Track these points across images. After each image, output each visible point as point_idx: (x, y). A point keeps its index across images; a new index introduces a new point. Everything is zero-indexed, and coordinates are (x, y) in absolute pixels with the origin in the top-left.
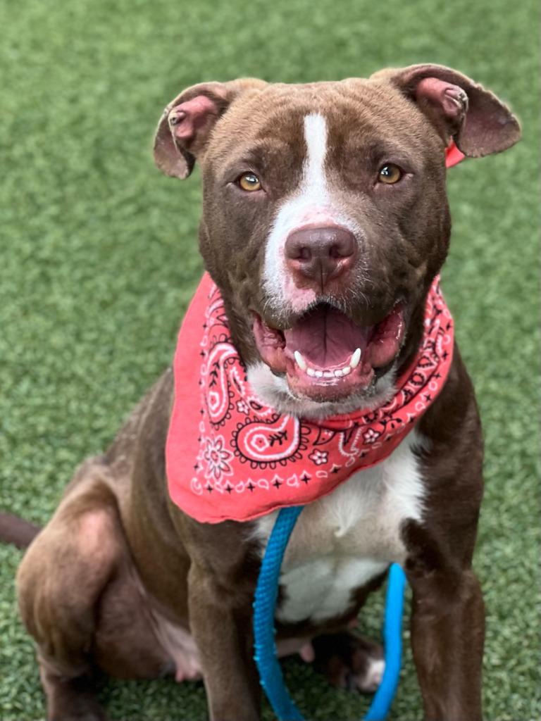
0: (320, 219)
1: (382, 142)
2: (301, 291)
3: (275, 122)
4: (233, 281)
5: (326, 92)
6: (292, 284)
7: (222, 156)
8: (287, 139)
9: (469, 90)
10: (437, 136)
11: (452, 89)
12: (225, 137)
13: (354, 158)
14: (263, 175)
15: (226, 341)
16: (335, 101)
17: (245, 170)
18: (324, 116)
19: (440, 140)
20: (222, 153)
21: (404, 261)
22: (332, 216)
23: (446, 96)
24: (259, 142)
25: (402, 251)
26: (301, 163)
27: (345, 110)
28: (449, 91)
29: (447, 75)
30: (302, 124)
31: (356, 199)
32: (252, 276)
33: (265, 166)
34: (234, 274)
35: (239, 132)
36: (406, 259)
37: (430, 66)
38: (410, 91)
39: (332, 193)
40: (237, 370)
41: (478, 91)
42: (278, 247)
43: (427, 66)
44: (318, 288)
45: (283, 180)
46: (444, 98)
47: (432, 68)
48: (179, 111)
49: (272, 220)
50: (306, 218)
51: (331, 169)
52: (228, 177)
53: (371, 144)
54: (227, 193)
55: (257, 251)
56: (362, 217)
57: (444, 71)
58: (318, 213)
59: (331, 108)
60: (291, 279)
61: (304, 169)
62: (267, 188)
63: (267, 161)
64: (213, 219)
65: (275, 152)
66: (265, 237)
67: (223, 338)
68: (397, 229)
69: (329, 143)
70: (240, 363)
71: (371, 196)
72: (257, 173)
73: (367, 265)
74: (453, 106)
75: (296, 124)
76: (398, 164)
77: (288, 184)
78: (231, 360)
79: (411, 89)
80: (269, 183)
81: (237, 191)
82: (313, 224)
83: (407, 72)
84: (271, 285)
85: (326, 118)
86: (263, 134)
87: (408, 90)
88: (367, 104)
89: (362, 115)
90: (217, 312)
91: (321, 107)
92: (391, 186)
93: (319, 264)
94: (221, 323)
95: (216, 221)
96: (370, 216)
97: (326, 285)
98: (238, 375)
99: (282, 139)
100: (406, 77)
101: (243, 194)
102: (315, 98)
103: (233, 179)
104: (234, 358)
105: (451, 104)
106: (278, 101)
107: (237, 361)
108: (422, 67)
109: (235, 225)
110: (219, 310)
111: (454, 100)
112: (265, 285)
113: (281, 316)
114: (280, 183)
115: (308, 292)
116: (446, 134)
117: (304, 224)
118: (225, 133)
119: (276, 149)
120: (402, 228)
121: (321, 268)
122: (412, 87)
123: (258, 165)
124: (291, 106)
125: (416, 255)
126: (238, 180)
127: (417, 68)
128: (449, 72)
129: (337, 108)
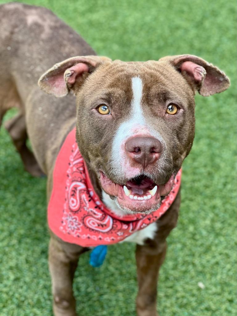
0: (144, 132)
1: (169, 92)
2: (132, 168)
3: (118, 80)
4: (91, 156)
5: (141, 67)
6: (128, 164)
7: (90, 94)
8: (124, 89)
9: (206, 67)
10: (191, 90)
11: (199, 68)
12: (93, 85)
13: (156, 99)
14: (111, 107)
15: (81, 181)
16: (146, 71)
17: (102, 103)
18: (141, 78)
19: (192, 92)
20: (90, 93)
21: (178, 152)
22: (149, 131)
23: (196, 70)
24: (110, 90)
25: (178, 148)
26: (130, 101)
27: (152, 76)
28: (198, 69)
29: (196, 60)
30: (131, 81)
31: (158, 121)
32: (102, 156)
33: (113, 102)
34: (92, 153)
35: (100, 83)
36: (179, 151)
37: (188, 56)
38: (178, 68)
39: (146, 118)
40: (86, 196)
41: (210, 67)
42: (121, 144)
43: (187, 56)
44: (142, 168)
45: (121, 110)
46: (195, 71)
47: (188, 57)
48: (71, 71)
49: (115, 130)
50: (136, 131)
51: (145, 105)
52: (93, 105)
53: (163, 92)
54: (91, 114)
55: (106, 145)
56: (161, 131)
57: (194, 58)
58: (143, 129)
59: (144, 74)
60: (128, 162)
61: (132, 105)
62: (113, 113)
63: (114, 100)
64: (82, 125)
65: (118, 96)
66: (111, 139)
67: (79, 179)
68: (176, 137)
69: (144, 91)
70: (87, 193)
71: (164, 120)
72: (108, 105)
73: (166, 156)
74: (200, 75)
75: (128, 81)
76: (177, 104)
77: (124, 112)
78: (83, 191)
79: (179, 66)
80: (114, 111)
81: (97, 114)
82: (141, 135)
83: (177, 58)
84: (116, 163)
85: (142, 79)
86: (112, 85)
87: (177, 68)
88: (162, 74)
89: (160, 78)
90: (77, 165)
91: (139, 74)
92: (173, 115)
93: (144, 156)
94: (79, 171)
95: (84, 126)
96: (165, 130)
97: (146, 167)
98: (86, 198)
99: (122, 89)
100: (176, 61)
101: (100, 116)
102: (136, 69)
103: (95, 108)
104: (84, 190)
105: (199, 74)
106: (120, 69)
107: (85, 192)
108: (184, 56)
109: (95, 130)
110: (79, 164)
111: (201, 73)
112: (112, 162)
113: (119, 178)
114: (120, 111)
115: (136, 170)
116: (195, 89)
117: (136, 134)
118: (93, 84)
119: (118, 94)
120: (178, 136)
121: (145, 158)
122: (178, 66)
123: (109, 101)
124: (125, 72)
125: (183, 149)
126: (97, 108)
127: (181, 57)
128: (197, 58)
129: (148, 74)
